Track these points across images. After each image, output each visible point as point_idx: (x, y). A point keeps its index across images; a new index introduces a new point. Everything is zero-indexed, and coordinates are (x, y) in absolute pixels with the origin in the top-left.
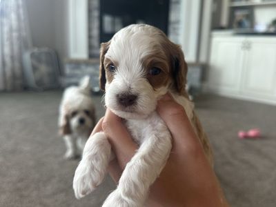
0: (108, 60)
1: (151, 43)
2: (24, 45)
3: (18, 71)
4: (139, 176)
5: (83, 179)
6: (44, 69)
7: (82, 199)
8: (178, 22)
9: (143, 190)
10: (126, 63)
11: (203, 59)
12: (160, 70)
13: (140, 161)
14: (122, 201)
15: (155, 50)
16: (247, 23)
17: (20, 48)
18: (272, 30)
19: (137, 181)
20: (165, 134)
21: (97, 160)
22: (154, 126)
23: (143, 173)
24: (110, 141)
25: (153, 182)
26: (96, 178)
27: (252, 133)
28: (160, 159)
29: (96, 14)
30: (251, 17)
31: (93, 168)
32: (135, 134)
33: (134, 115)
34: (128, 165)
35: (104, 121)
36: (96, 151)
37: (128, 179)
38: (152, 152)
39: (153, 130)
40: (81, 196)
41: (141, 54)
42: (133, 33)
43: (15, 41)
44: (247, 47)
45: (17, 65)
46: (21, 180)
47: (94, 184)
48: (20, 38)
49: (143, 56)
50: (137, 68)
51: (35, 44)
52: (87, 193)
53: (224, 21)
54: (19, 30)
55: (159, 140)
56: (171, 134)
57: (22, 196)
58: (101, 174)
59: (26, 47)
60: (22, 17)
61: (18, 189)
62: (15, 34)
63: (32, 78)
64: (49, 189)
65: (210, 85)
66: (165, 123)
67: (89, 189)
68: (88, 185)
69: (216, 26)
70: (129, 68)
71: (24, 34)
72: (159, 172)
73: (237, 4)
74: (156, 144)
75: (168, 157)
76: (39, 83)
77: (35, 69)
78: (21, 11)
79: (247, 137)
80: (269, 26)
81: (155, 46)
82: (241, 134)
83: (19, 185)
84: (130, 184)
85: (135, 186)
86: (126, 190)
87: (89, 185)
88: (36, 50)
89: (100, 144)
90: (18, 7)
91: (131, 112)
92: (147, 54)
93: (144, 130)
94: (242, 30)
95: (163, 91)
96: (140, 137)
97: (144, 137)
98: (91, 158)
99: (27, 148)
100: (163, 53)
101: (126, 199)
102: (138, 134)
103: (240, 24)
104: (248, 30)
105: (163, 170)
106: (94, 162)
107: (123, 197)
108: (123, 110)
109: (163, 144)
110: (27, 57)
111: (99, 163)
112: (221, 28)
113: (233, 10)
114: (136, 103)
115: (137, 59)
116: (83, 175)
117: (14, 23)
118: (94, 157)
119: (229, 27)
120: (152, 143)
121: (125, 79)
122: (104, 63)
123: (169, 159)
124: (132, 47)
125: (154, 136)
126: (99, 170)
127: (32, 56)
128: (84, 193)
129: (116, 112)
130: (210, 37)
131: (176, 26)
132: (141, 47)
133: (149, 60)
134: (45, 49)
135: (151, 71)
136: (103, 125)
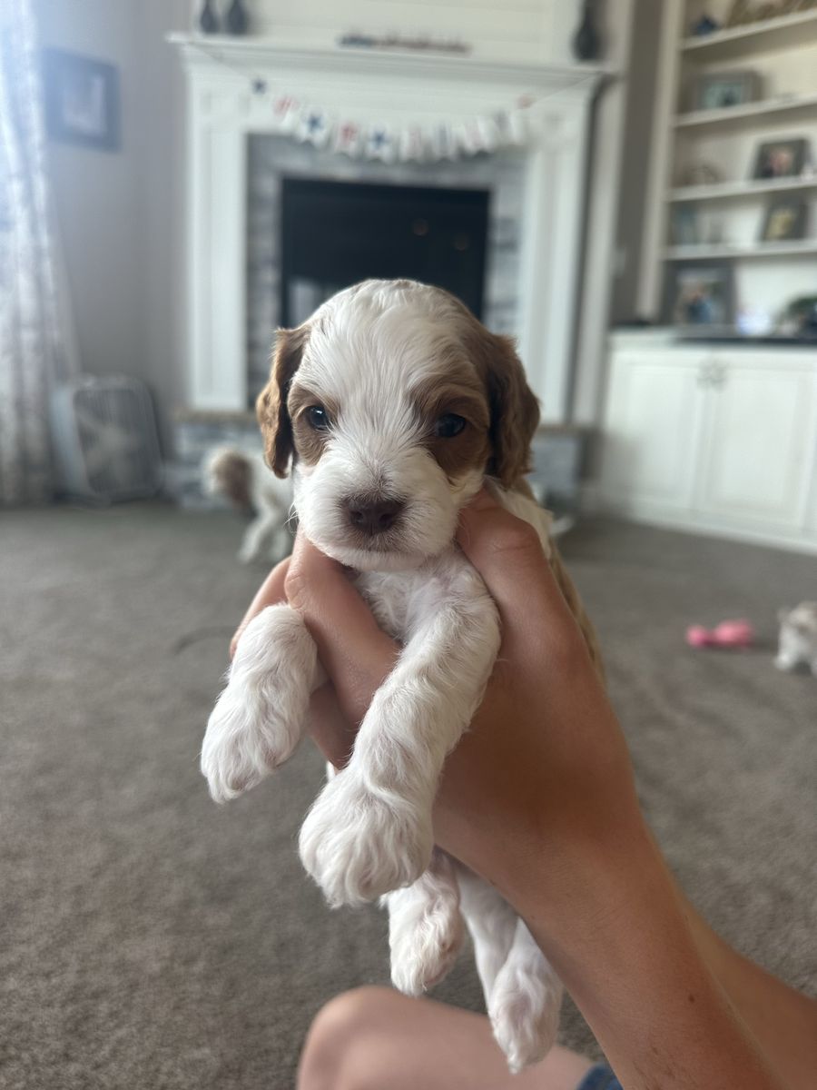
0: (303, 393)
1: (435, 340)
2: (54, 369)
3: (36, 445)
4: (417, 726)
5: (237, 742)
6: (113, 439)
7: (233, 802)
8: (511, 304)
9: (430, 768)
10: (365, 402)
11: (584, 413)
12: (464, 421)
13: (415, 683)
14: (367, 799)
15: (446, 361)
16: (713, 309)
17: (43, 378)
18: (789, 329)
19: (411, 741)
20: (481, 607)
21: (276, 685)
22: (446, 582)
23: (427, 718)
24: (311, 628)
25: (452, 745)
26: (276, 737)
27: (727, 632)
28: (471, 679)
29: (270, 277)
30: (725, 292)
31: (265, 710)
32: (387, 607)
33: (393, 559)
34: (380, 696)
35: (290, 573)
36: (276, 658)
37: (382, 736)
38: (448, 656)
39: (445, 594)
40: (230, 794)
41: (408, 376)
42: (380, 311)
43: (29, 356)
44: (715, 378)
45: (33, 425)
46: (46, 769)
47: (270, 758)
48: (41, 347)
49: (414, 380)
50: (398, 418)
51: (87, 367)
52: (249, 786)
53: (648, 302)
54: (41, 323)
55: (466, 622)
56: (498, 606)
57: (48, 817)
58: (290, 730)
59: (62, 375)
60: (51, 285)
61: (39, 796)
62: (28, 337)
63: (77, 466)
64: (131, 794)
65: (604, 491)
66: (480, 575)
67: (255, 773)
68: (249, 764)
69: (624, 317)
70: (373, 418)
71: (55, 335)
72: (467, 714)
73: (686, 252)
74: (458, 635)
75: (489, 673)
76: (99, 479)
77: (86, 438)
78: (48, 266)
79: (711, 645)
80: (780, 318)
81: (448, 350)
82: (695, 635)
83: (41, 783)
84: (390, 751)
85: (407, 755)
86: (381, 767)
87: (255, 759)
88: (90, 383)
89: (286, 638)
90: (38, 253)
91: (386, 550)
92: (426, 375)
93: (415, 595)
94: (700, 330)
95: (472, 481)
96: (402, 616)
97: (413, 618)
98: (258, 681)
99: (63, 673)
100: (471, 368)
101: (384, 794)
102: (396, 608)
103: (695, 312)
104: (717, 329)
105: (479, 709)
106: (268, 692)
107: (373, 788)
108: (359, 547)
109: (479, 636)
110: (63, 402)
111: (284, 695)
112: (639, 324)
113: (674, 269)
114: (402, 525)
115: (397, 390)
116: (234, 732)
117: (27, 302)
118: (268, 677)
119: (662, 320)
120: (445, 633)
121: (365, 451)
122: (290, 400)
123: (491, 680)
124: (380, 351)
125: (449, 610)
126: (286, 714)
127: (80, 400)
128: (237, 784)
129: (330, 551)
130: (606, 350)
131: (507, 316)
132: (408, 355)
133: (435, 395)
134: (116, 382)
135: (437, 425)
136: (286, 584)
